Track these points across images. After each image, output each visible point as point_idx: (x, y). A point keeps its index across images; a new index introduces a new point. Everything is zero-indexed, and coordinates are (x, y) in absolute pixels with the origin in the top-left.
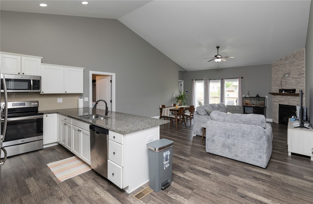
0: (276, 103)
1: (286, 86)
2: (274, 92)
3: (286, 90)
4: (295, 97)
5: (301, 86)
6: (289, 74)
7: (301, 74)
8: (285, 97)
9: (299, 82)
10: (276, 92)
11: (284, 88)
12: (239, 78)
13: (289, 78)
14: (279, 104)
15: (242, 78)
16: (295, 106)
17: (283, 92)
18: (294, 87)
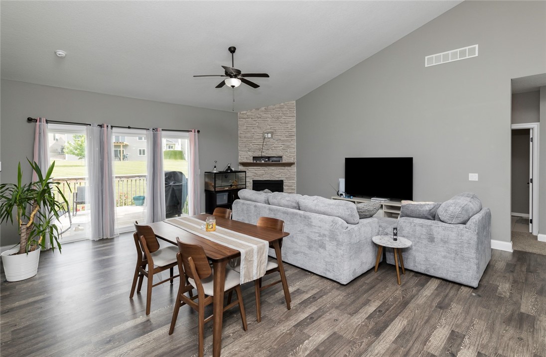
1: (267, 152)
3: (266, 158)
6: (272, 133)
8: (266, 168)
11: (264, 154)
12: (193, 131)
13: (272, 140)
14: (253, 181)
15: (198, 132)
16: (282, 181)
17: (263, 162)
18: (280, 154)
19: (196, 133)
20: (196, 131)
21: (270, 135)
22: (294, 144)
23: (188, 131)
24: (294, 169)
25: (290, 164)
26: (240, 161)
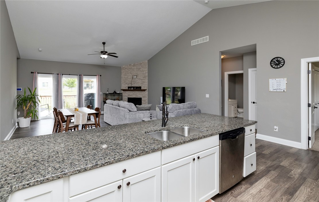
0: (125, 97)
1: (134, 84)
2: (124, 88)
3: (134, 87)
4: (141, 92)
5: (145, 85)
6: (137, 76)
7: (145, 77)
8: (134, 92)
9: (144, 82)
10: (126, 89)
11: (133, 86)
12: (98, 75)
13: (136, 79)
14: (128, 98)
15: (101, 76)
16: (141, 98)
17: (132, 89)
18: (140, 85)
19: (99, 76)
20: (99, 75)
21: (135, 77)
22: (147, 81)
23: (96, 76)
24: (146, 93)
25: (144, 90)
26: (122, 89)
